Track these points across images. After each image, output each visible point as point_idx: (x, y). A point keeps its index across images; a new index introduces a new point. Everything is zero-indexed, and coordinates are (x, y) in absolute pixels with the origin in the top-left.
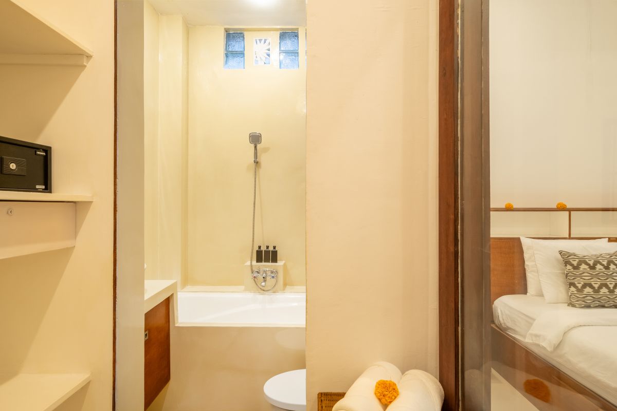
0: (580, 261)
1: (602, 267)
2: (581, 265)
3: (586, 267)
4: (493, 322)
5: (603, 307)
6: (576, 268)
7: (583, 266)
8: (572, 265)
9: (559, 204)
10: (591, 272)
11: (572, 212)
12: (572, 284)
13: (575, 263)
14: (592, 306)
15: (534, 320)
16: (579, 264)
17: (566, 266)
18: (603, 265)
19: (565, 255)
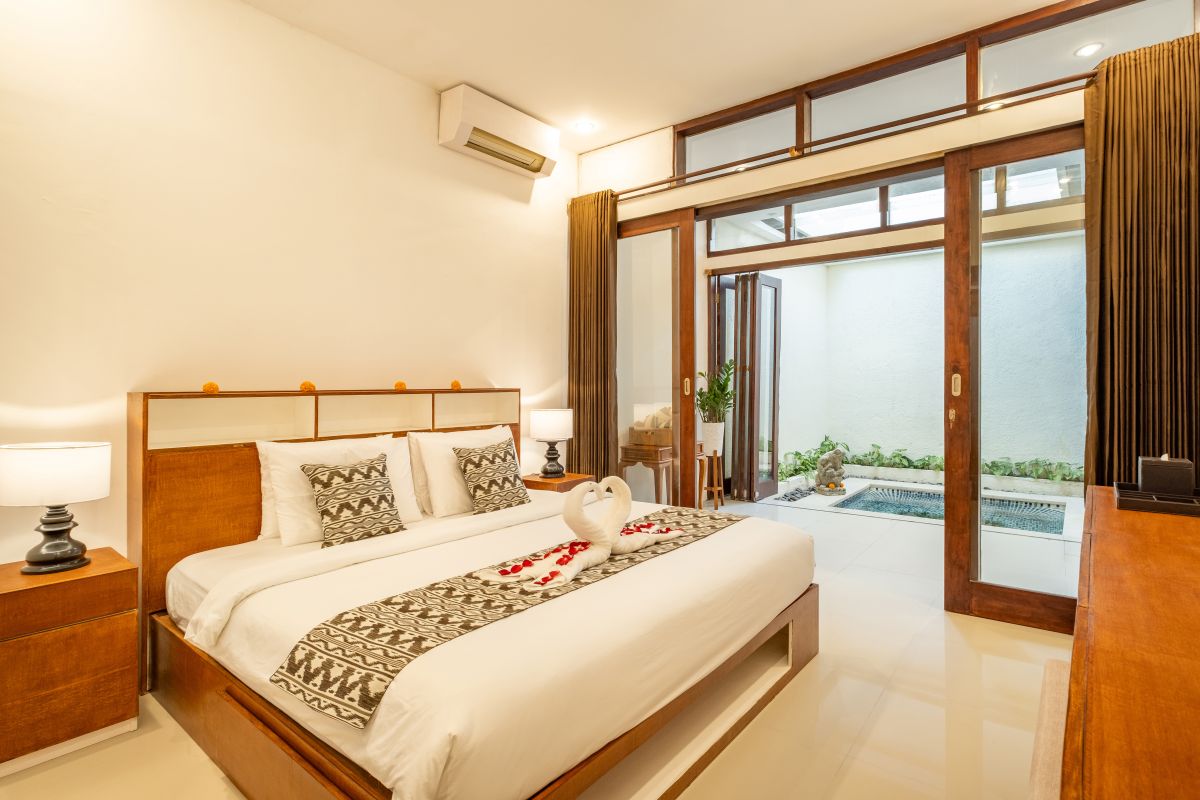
0: (331, 473)
1: (360, 477)
2: (332, 479)
3: (340, 480)
4: (164, 611)
5: (370, 535)
6: (326, 485)
7: (337, 480)
8: (321, 482)
9: (303, 384)
10: (347, 487)
11: (320, 397)
12: (325, 512)
13: (325, 478)
14: (374, 532)
15: (206, 592)
16: (331, 478)
17: (314, 487)
18: (362, 474)
19: (309, 470)
